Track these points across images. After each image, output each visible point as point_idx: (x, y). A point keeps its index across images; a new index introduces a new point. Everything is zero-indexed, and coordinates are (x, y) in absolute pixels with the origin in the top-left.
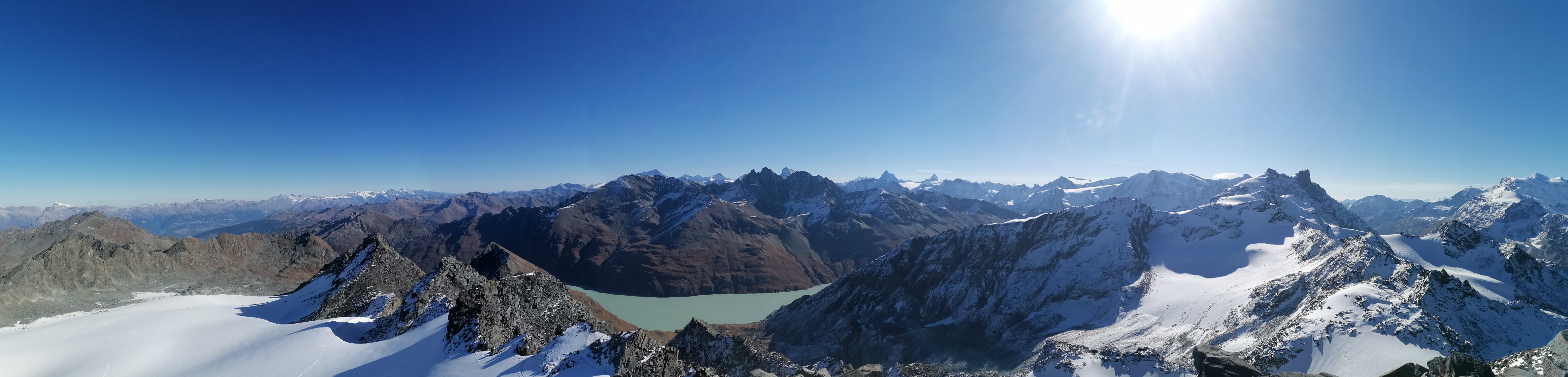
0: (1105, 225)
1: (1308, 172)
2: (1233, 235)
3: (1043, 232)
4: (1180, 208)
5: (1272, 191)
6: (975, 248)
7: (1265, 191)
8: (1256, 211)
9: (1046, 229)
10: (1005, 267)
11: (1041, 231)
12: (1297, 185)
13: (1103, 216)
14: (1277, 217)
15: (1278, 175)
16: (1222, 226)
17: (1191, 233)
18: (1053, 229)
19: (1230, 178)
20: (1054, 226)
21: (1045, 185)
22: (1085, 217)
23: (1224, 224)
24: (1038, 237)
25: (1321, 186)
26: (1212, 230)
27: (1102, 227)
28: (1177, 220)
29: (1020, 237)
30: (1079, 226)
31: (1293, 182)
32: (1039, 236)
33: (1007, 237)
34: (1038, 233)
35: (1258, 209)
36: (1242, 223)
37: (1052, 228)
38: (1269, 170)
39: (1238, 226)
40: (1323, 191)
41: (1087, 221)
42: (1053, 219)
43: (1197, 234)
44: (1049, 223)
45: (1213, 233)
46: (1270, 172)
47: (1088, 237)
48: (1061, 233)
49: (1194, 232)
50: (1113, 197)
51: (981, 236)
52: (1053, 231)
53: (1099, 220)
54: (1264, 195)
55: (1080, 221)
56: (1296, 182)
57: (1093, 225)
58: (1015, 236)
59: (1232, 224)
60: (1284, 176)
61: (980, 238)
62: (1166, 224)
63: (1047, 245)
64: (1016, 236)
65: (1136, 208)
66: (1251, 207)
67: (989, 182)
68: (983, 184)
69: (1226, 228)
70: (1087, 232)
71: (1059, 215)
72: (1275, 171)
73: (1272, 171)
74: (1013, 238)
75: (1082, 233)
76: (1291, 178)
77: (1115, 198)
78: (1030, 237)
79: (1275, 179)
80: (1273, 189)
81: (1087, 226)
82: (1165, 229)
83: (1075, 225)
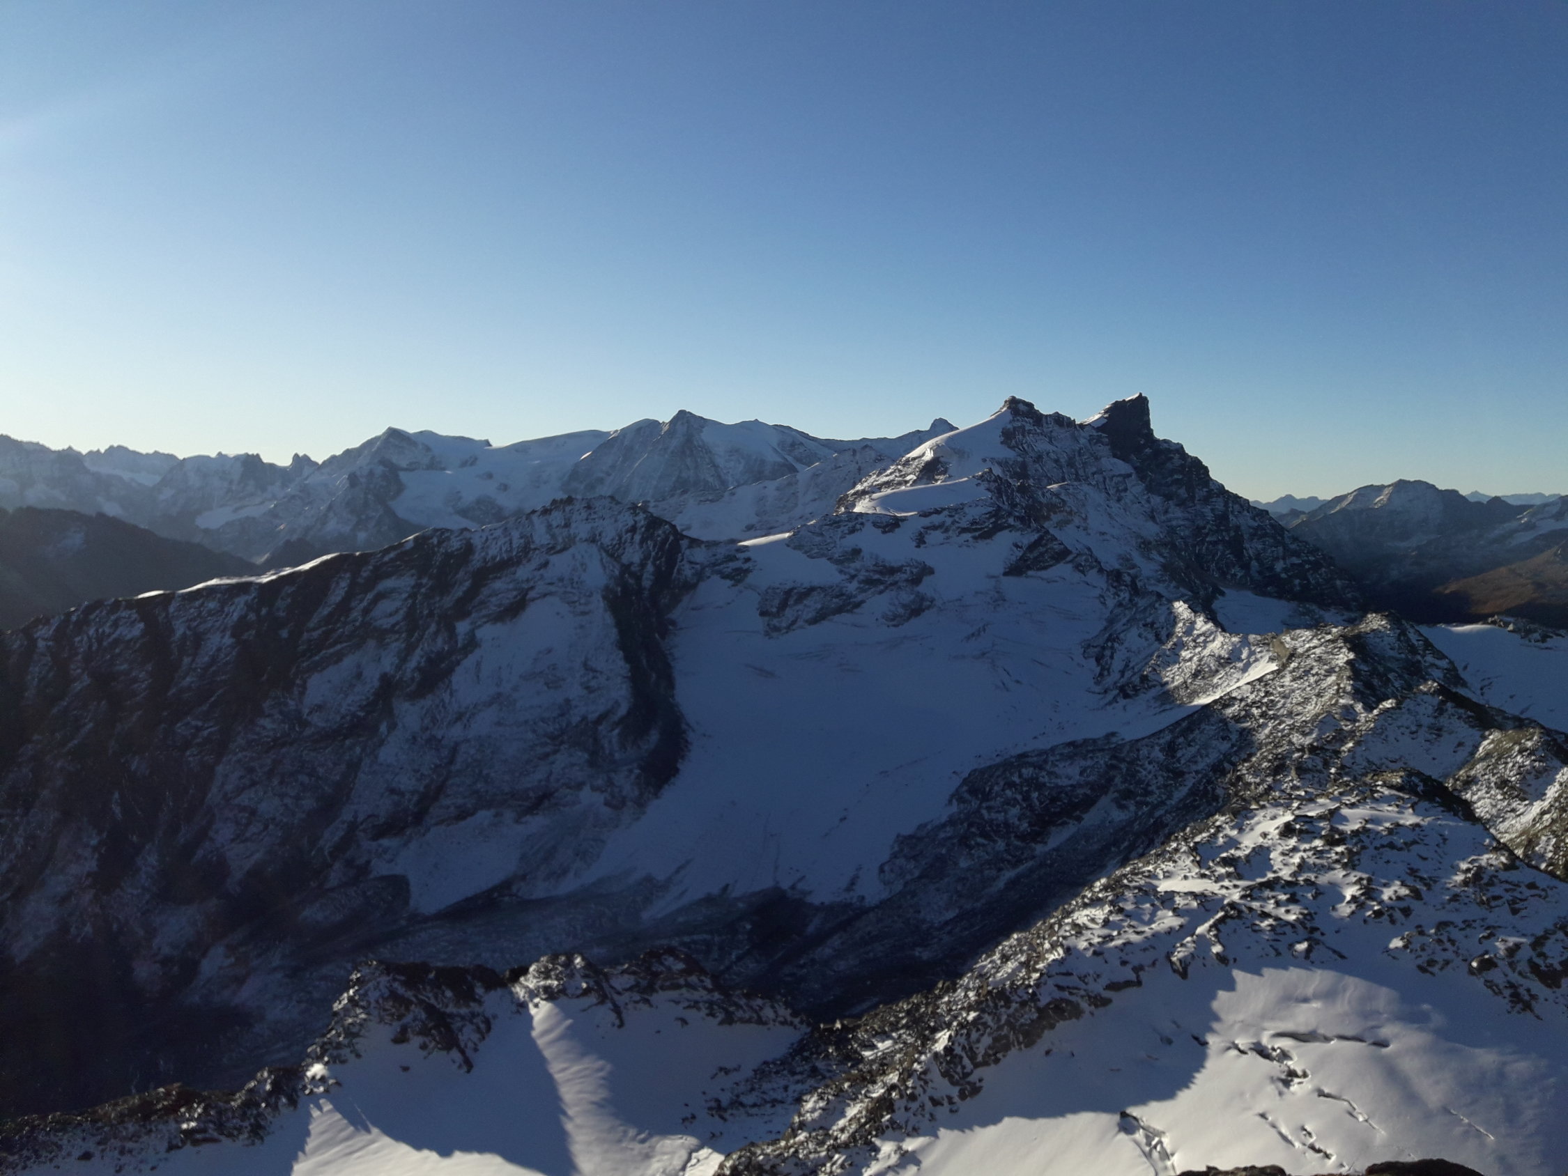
0: (541, 587)
1: (1141, 402)
2: (901, 611)
3: (331, 614)
4: (752, 531)
5: (1022, 472)
6: (77, 686)
7: (997, 471)
8: (968, 536)
9: (344, 607)
10: (199, 740)
11: (325, 611)
12: (1104, 450)
13: (537, 560)
14: (1036, 553)
15: (1037, 418)
16: (870, 582)
17: (784, 605)
18: (365, 603)
19: (893, 435)
20: (370, 596)
21: (333, 458)
22: (476, 560)
23: (877, 577)
24: (316, 634)
25: (1190, 451)
26: (842, 595)
27: (532, 594)
28: (746, 566)
29: (250, 635)
30: (459, 592)
31: (1090, 440)
32: (314, 629)
33: (198, 639)
34: (315, 620)
35: (976, 530)
36: (927, 571)
37: (361, 601)
38: (1014, 403)
39: (916, 581)
40: (1197, 470)
41: (483, 576)
42: (365, 573)
43: (800, 607)
44: (353, 585)
45: (847, 604)
46: (1015, 406)
47: (488, 625)
48: (399, 617)
49: (791, 602)
50: (561, 496)
51: (100, 641)
52: (366, 611)
53: (523, 572)
54: (993, 485)
55: (461, 574)
56: (1099, 440)
57: (501, 589)
58: (228, 633)
59: (898, 577)
60: (1060, 420)
61: (95, 647)
62: (716, 577)
63: (348, 662)
64: (233, 635)
65: (633, 529)
66: (953, 523)
67: (120, 447)
68: (94, 455)
69: (882, 587)
70: (484, 612)
71: (386, 559)
72: (1030, 405)
73: (1021, 407)
74: (219, 641)
75: (469, 614)
76: (1082, 426)
77: (570, 500)
78: (284, 634)
79: (1029, 432)
80: (1024, 466)
81: (485, 591)
82: (715, 590)
83: (442, 586)
